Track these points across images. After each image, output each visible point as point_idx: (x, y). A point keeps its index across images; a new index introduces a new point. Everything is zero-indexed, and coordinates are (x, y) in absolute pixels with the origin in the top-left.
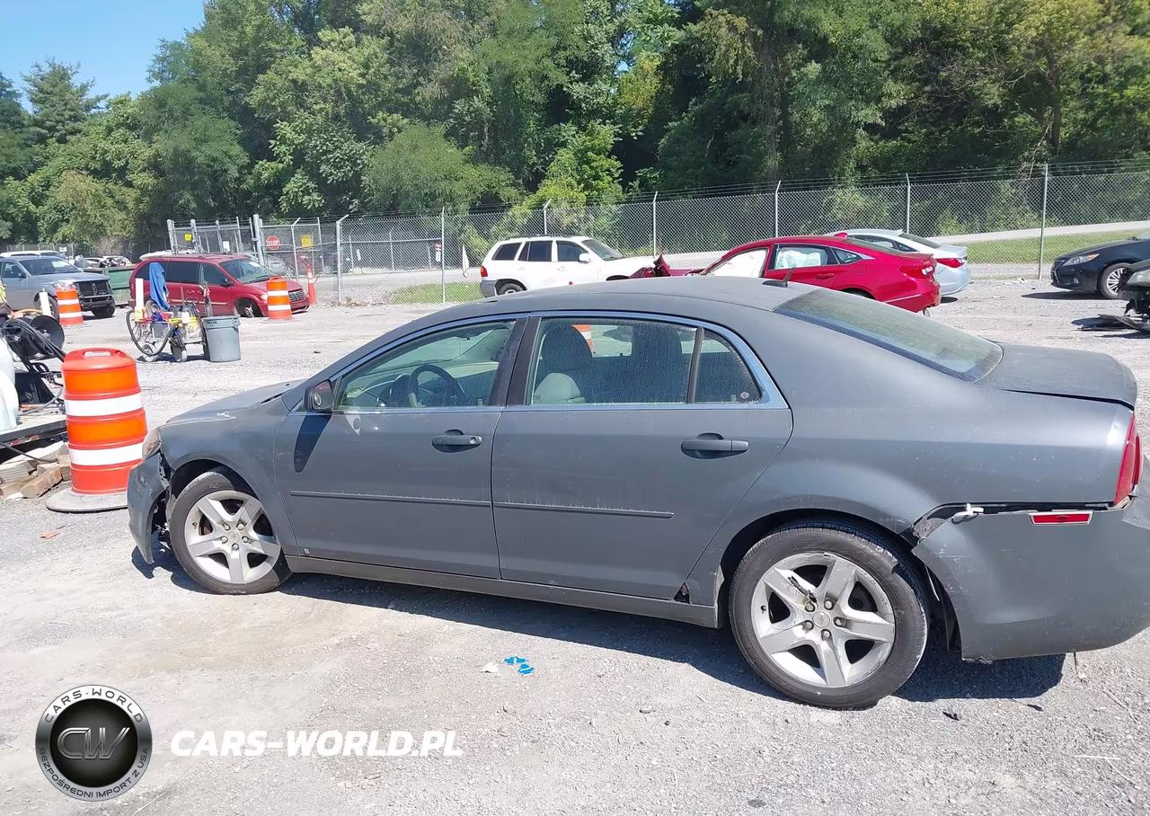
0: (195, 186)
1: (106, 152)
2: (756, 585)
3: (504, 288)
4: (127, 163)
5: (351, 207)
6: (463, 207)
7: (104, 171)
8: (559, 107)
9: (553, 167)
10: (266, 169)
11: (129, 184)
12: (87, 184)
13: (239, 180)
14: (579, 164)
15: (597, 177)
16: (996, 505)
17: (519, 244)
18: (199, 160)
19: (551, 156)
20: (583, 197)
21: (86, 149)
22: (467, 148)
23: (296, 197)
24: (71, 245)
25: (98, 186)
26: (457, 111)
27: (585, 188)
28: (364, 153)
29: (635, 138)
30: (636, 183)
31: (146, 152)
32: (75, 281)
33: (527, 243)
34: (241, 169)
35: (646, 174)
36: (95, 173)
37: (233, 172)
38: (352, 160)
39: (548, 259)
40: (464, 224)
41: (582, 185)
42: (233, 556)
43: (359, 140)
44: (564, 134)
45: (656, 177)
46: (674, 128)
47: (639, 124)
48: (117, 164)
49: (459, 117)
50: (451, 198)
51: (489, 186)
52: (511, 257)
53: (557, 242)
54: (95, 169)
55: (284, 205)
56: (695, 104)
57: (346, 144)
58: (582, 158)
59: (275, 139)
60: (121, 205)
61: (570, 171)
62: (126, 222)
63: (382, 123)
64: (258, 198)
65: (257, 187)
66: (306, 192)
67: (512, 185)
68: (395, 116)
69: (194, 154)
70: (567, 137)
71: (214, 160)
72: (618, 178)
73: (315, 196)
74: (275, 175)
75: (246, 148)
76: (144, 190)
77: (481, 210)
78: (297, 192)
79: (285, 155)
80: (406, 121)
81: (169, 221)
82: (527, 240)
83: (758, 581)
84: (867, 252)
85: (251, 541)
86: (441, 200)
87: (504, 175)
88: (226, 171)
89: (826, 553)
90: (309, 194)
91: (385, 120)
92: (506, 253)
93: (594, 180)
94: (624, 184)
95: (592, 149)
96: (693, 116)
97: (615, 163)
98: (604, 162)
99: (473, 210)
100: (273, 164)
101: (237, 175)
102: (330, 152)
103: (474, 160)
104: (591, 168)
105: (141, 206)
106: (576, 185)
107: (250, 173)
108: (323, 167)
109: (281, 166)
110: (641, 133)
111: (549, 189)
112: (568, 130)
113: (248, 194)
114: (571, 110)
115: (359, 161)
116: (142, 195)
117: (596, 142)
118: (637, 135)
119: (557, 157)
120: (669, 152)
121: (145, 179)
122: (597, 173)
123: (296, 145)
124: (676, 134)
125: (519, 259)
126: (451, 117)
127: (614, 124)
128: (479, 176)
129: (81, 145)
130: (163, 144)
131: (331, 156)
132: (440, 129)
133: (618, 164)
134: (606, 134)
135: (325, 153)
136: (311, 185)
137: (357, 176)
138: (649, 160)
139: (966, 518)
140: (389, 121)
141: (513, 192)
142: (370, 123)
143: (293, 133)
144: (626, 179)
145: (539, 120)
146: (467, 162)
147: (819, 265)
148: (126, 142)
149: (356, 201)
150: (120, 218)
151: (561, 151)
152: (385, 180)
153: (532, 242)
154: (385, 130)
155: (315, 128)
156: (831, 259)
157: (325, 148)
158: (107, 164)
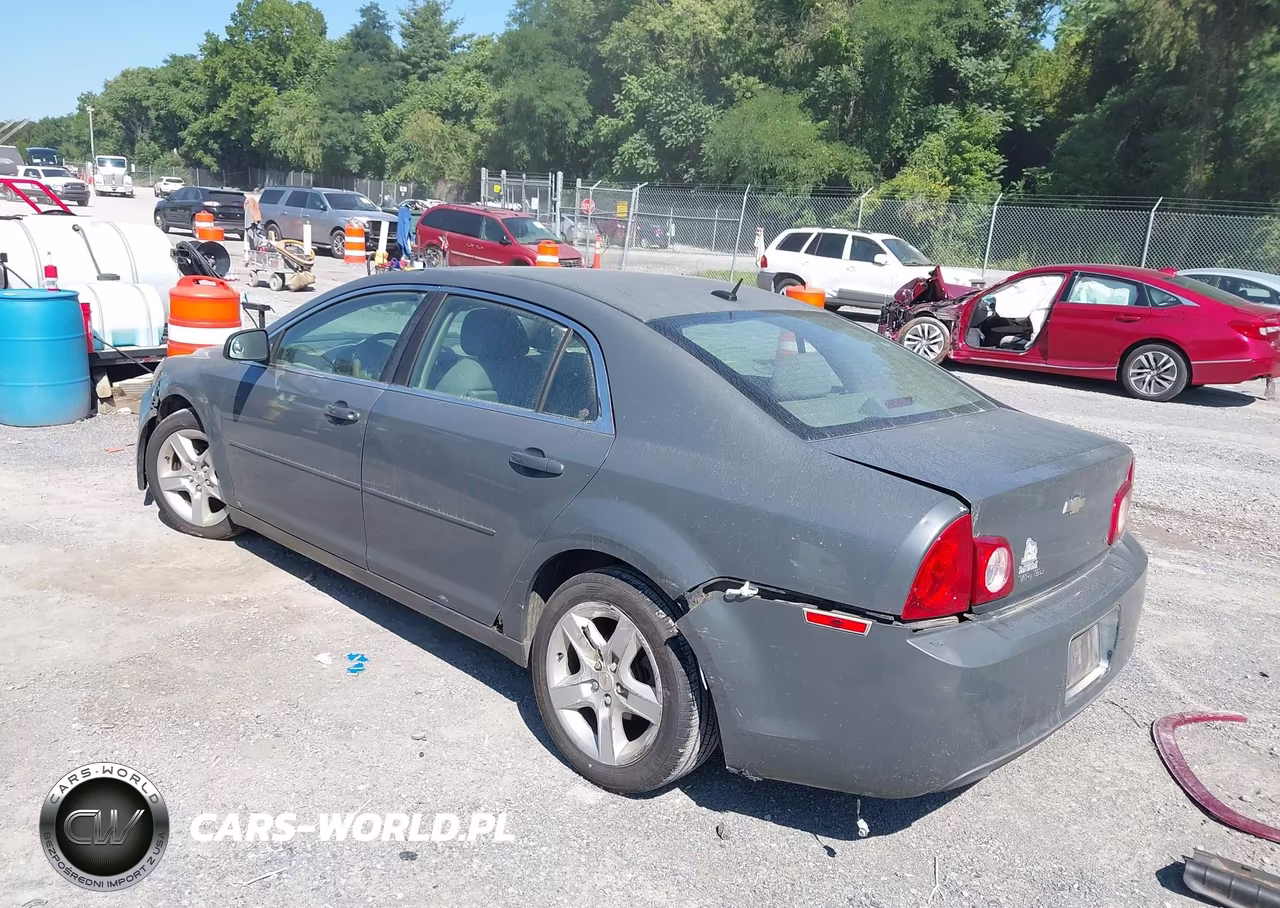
0: (532, 136)
1: (459, 93)
2: (553, 628)
3: (783, 282)
4: (476, 106)
5: (686, 176)
6: (805, 188)
7: (453, 113)
8: (944, 85)
9: (917, 155)
10: (606, 125)
11: (472, 128)
12: (434, 124)
13: (578, 135)
14: (949, 153)
15: (968, 171)
16: (774, 590)
17: (810, 235)
18: (539, 110)
19: (920, 141)
20: (947, 190)
21: (442, 88)
22: (822, 123)
23: (630, 159)
24: (411, 185)
25: (446, 127)
26: (819, 79)
27: (950, 183)
28: (710, 118)
29: (1030, 130)
30: (1021, 184)
31: (494, 96)
32: (369, 219)
33: (819, 234)
34: (581, 123)
35: (1035, 173)
36: (445, 115)
37: (573, 126)
38: (697, 123)
39: (839, 256)
40: (803, 208)
41: (948, 178)
42: (196, 496)
43: (707, 102)
44: (940, 117)
45: (1047, 179)
46: (1081, 122)
47: (1039, 114)
48: (466, 107)
49: (822, 87)
50: (793, 177)
51: (839, 169)
52: (797, 249)
53: (854, 238)
54: (447, 110)
55: (618, 166)
56: (1114, 95)
57: (692, 106)
58: (955, 146)
59: (620, 93)
60: (461, 148)
61: (937, 161)
62: (464, 167)
63: (736, 86)
64: (595, 157)
65: (596, 144)
66: (643, 154)
67: (867, 170)
68: (751, 79)
69: (536, 103)
70: (943, 121)
71: (555, 111)
72: (999, 175)
73: (651, 161)
74: (613, 132)
75: (590, 102)
76: (484, 137)
77: (825, 193)
78: (632, 154)
79: (626, 111)
80: (762, 86)
81: (483, 169)
82: (821, 230)
83: (556, 624)
84: (1188, 294)
85: (211, 485)
86: (782, 178)
87: (859, 157)
88: (566, 124)
89: (612, 607)
90: (645, 158)
91: (739, 83)
92: (792, 244)
93: (964, 174)
94: (1005, 185)
95: (967, 137)
96: (1107, 109)
97: (995, 156)
98: (981, 154)
99: (815, 193)
100: (614, 121)
101: (576, 129)
102: (674, 113)
103: (828, 137)
104: (964, 159)
105: (480, 152)
106: (940, 176)
107: (591, 128)
108: (664, 129)
109: (622, 123)
110: (1038, 125)
111: (907, 178)
112: (947, 114)
113: (584, 151)
114: (955, 89)
115: (703, 126)
116: (483, 141)
117: (975, 130)
118: (1032, 127)
119: (925, 143)
120: (1069, 149)
121: (486, 124)
122: (969, 166)
123: (640, 102)
124: (1080, 128)
125: (806, 252)
126: (813, 86)
127: (1006, 110)
128: (829, 156)
129: (439, 85)
130: (509, 91)
131: (675, 117)
132: (796, 98)
133: (999, 159)
134: (992, 121)
135: (669, 113)
136: (649, 147)
137: (699, 142)
138: (1041, 158)
139: (739, 598)
140: (744, 84)
141: (867, 177)
142: (723, 85)
143: (640, 88)
144: (1007, 179)
145: (914, 97)
146: (821, 139)
147: (1126, 304)
148: (479, 85)
149: (692, 171)
150: (459, 163)
151: (932, 136)
152: (726, 150)
153: (825, 234)
154: (738, 94)
155: (663, 85)
156: (1141, 298)
157: (669, 108)
158: (457, 107)
